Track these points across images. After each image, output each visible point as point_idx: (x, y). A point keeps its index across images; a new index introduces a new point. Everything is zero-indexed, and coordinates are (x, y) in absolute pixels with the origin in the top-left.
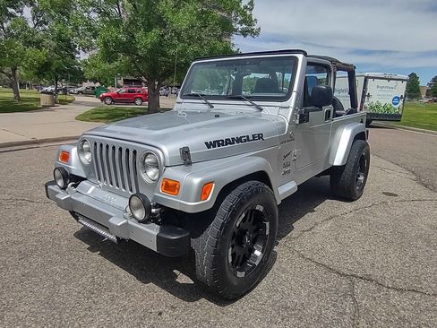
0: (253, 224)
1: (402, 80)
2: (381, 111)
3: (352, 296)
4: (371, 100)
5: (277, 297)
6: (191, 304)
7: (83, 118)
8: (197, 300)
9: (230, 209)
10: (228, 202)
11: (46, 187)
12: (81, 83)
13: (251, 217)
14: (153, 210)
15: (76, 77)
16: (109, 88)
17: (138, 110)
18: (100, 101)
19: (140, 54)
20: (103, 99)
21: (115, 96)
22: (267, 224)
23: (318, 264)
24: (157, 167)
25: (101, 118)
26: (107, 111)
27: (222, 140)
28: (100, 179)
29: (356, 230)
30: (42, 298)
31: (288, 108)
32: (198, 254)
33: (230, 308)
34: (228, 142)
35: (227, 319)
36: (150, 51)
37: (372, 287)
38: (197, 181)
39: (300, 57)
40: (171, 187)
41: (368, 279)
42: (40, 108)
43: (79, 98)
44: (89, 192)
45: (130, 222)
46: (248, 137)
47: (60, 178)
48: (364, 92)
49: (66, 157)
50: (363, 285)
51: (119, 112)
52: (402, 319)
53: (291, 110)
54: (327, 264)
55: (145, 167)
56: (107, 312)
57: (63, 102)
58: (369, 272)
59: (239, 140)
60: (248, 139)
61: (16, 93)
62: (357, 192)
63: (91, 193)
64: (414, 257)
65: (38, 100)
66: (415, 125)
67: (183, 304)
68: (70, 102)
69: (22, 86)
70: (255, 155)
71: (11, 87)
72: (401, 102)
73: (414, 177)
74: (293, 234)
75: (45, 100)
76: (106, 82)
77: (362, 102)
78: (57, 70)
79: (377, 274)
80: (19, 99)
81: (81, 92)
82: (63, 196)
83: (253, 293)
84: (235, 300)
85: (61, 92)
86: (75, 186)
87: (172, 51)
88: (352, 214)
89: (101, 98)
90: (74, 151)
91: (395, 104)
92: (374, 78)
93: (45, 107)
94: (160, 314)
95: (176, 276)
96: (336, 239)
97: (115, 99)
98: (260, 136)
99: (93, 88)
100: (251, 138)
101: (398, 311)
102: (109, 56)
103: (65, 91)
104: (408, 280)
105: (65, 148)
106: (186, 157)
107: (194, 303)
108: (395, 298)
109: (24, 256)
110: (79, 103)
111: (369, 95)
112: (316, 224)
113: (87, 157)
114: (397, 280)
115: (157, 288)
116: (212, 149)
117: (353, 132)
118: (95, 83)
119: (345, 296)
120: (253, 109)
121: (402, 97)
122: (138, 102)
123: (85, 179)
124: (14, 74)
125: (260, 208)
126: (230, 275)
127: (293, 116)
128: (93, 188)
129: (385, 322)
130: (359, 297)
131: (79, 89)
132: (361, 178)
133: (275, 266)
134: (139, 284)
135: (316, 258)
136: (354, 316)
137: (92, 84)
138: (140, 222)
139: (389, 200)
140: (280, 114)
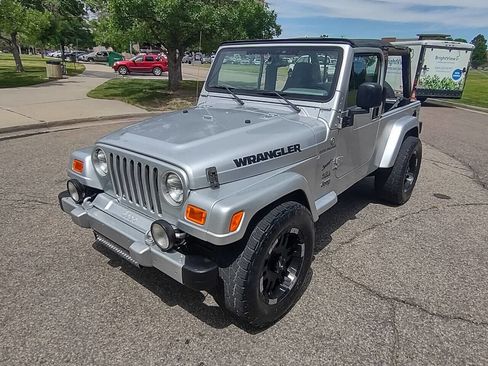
0: (287, 248)
1: (467, 50)
2: (439, 86)
3: (392, 324)
4: (427, 73)
5: (312, 324)
6: (220, 331)
7: (95, 94)
8: (226, 326)
9: (262, 239)
10: (259, 230)
11: (60, 199)
12: (91, 48)
13: (284, 241)
14: (178, 235)
15: (85, 41)
16: (124, 54)
17: (158, 85)
18: (113, 70)
19: (158, 19)
20: (117, 68)
21: (130, 64)
22: (303, 246)
23: (357, 284)
24: (181, 188)
25: (116, 95)
26: (122, 85)
27: (254, 156)
28: (117, 193)
29: (402, 242)
30: (63, 322)
31: (330, 110)
32: (227, 285)
33: (261, 336)
34: (261, 157)
35: (258, 350)
36: (170, 16)
37: (415, 313)
38: (225, 210)
39: (346, 48)
40: (197, 214)
41: (411, 303)
42: (47, 81)
43: (90, 67)
44: (107, 208)
45: (153, 250)
46: (282, 149)
47: (74, 192)
48: (420, 64)
49: (79, 165)
50: (405, 311)
51: (136, 87)
52: (445, 352)
53: (333, 113)
54: (367, 285)
55: (168, 188)
56: (132, 340)
57: (73, 73)
58: (413, 295)
59: (272, 154)
60: (283, 152)
61: (18, 60)
62: (404, 196)
63: (109, 209)
64: (463, 278)
65: (43, 70)
66: (478, 103)
67: (211, 330)
68: (80, 72)
69: (25, 50)
70: (291, 170)
71: (11, 51)
72: (463, 76)
73: (471, 174)
74: (331, 246)
75: (51, 71)
76: (120, 47)
77: (417, 76)
78: (63, 33)
79: (421, 298)
80: (22, 70)
81: (92, 58)
82: (78, 213)
83: (285, 318)
84: (266, 327)
85: (68, 59)
86: (91, 200)
87: (195, 16)
88: (397, 222)
89: (114, 67)
90: (88, 160)
91: (456, 78)
92: (432, 47)
93: (52, 79)
94: (187, 342)
95: (204, 297)
96: (379, 254)
97: (131, 68)
98: (297, 148)
99: (105, 54)
100: (286, 151)
101: (441, 343)
102: (122, 23)
103: (73, 58)
104: (454, 306)
105: (78, 155)
106: (213, 178)
107: (223, 330)
108: (439, 326)
109: (42, 271)
110: (90, 74)
111: (425, 68)
112: (357, 234)
113: (103, 168)
114: (443, 306)
115: (184, 312)
116: (242, 167)
117: (404, 129)
118: (107, 48)
119: (385, 323)
120: (288, 109)
121: (464, 71)
122: (157, 72)
123: (102, 191)
124: (14, 40)
125: (295, 231)
126: (261, 304)
127: (335, 120)
128: (111, 203)
129: (426, 356)
130: (400, 325)
131: (90, 55)
132: (410, 179)
133: (310, 287)
134: (165, 306)
135: (355, 277)
136: (394, 347)
137: (104, 49)
138: (163, 250)
139: (441, 204)
140: (320, 116)
